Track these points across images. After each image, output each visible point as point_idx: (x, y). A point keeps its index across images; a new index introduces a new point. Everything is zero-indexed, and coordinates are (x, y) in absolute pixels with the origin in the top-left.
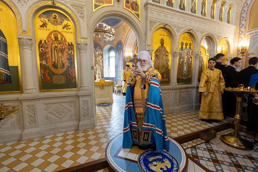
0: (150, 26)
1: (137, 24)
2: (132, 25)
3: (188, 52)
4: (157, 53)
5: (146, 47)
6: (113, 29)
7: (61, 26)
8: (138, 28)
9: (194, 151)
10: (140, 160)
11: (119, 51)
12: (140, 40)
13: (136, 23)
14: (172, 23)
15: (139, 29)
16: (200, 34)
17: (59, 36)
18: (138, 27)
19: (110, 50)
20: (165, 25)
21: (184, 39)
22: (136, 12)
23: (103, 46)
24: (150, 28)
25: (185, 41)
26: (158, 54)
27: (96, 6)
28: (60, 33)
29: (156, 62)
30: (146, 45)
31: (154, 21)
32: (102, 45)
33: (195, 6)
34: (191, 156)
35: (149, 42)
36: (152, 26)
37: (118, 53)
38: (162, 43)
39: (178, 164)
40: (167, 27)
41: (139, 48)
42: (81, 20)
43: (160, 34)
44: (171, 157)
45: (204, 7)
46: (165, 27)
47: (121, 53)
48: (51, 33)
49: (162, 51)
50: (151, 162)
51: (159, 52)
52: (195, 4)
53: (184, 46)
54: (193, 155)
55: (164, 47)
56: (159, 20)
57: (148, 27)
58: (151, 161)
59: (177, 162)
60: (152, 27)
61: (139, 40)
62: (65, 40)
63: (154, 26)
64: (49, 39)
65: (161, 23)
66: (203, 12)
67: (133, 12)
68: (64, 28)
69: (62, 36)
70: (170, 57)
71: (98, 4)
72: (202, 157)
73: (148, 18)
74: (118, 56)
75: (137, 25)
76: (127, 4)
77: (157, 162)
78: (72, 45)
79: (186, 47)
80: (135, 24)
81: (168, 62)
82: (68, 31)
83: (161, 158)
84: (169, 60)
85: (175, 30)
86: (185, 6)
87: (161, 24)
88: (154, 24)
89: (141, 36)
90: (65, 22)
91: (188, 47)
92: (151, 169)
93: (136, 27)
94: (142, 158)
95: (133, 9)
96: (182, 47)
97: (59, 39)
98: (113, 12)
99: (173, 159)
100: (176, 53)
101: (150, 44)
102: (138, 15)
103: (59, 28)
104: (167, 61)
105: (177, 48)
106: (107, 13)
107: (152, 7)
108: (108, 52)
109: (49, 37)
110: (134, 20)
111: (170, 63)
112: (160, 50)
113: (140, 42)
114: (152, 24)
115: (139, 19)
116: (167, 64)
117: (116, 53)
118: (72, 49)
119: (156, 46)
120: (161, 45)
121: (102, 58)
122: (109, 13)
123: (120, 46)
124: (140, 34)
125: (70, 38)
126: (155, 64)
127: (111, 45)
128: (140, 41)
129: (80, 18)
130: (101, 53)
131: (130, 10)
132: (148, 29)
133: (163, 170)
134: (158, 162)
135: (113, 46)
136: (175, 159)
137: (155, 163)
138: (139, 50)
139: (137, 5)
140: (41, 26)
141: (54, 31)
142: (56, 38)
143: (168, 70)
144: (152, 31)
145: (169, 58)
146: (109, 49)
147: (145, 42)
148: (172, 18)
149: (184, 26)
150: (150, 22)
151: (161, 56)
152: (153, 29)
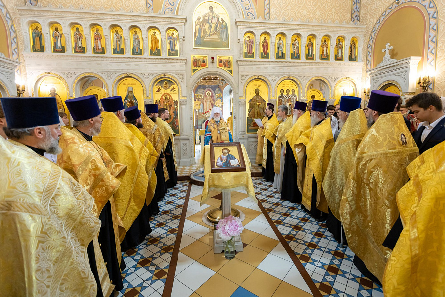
7: (170, 90)
14: (267, 73)
16: (304, 79)
17: (168, 97)
20: (258, 76)
21: (284, 86)
22: (229, 69)
23: (222, 87)
24: (242, 81)
25: (286, 87)
27: (194, 70)
28: (168, 94)
30: (239, 97)
31: (246, 75)
33: (298, 50)
36: (244, 79)
40: (260, 77)
42: (182, 84)
43: (254, 85)
45: (311, 48)
48: (163, 95)
49: (257, 100)
51: (254, 102)
52: (298, 48)
53: (285, 93)
55: (260, 96)
56: (251, 73)
57: (240, 80)
62: (172, 99)
63: (246, 79)
64: (162, 99)
66: (311, 54)
67: (226, 69)
68: (171, 90)
69: (170, 96)
71: (196, 68)
73: (239, 73)
76: (220, 64)
78: (176, 102)
79: (288, 94)
82: (174, 92)
85: (270, 79)
86: (284, 52)
87: (253, 76)
88: (246, 77)
90: (172, 86)
91: (290, 93)
95: (225, 67)
96: (282, 94)
97: (168, 99)
98: (208, 73)
101: (242, 95)
102: (231, 71)
103: (168, 91)
105: (274, 97)
106: (203, 74)
107: (242, 63)
109: (162, 98)
110: (227, 76)
112: (255, 99)
114: (244, 77)
115: (232, 74)
116: (264, 113)
118: (177, 105)
120: (256, 95)
122: (205, 73)
125: (175, 97)
129: (181, 83)
131: (223, 68)
132: (240, 83)
138: (233, 101)
139: (229, 62)
140: (157, 91)
141: (165, 93)
142: (166, 98)
146: (230, 89)
148: (266, 68)
149: (281, 73)
150: (242, 76)
152: (244, 81)
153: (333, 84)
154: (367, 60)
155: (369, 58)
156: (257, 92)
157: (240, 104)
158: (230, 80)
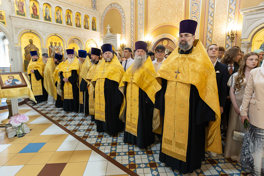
3: (58, 48)
4: (27, 49)
12: (9, 39)
14: (38, 29)
15: (7, 32)
16: (66, 37)
21: (52, 40)
22: (2, 21)
24: (16, 32)
25: (54, 41)
29: (26, 55)
30: (14, 44)
31: (19, 28)
33: (61, 17)
35: (16, 42)
36: (18, 30)
40: (32, 31)
43: (28, 36)
45: (69, 18)
51: (29, 49)
52: (60, 16)
53: (54, 45)
55: (34, 45)
56: (24, 27)
57: (14, 31)
63: (20, 31)
66: (69, 21)
73: (13, 25)
79: (56, 45)
80: (2, 29)
84: (40, 54)
85: (41, 34)
86: (51, 17)
87: (26, 30)
89: (9, 37)
91: (58, 45)
96: (51, 45)
105: (45, 46)
107: (15, 18)
112: (30, 47)
113: (9, 41)
115: (6, 26)
120: (30, 43)
124: (8, 35)
132: (14, 33)
138: (9, 47)
139: (2, 15)
147: (13, 41)
148: (37, 26)
149: (49, 31)
150: (16, 28)
152: (18, 33)
153: (85, 42)
154: (101, 31)
155: (102, 31)
156: (31, 42)
157: (16, 49)
158: (4, 30)
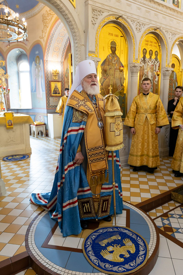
0: (93, 17)
1: (69, 12)
2: (61, 12)
3: (153, 65)
4: (105, 67)
5: (87, 56)
6: (24, 19)
8: (71, 19)
9: (165, 221)
10: (87, 246)
11: (36, 62)
12: (76, 41)
13: (67, 9)
14: (129, 15)
15: (74, 21)
16: (170, 36)
18: (73, 17)
19: (19, 58)
20: (118, 18)
21: (147, 44)
23: (5, 51)
24: (93, 21)
25: (149, 46)
26: (107, 67)
29: (103, 82)
30: (87, 52)
31: (100, 9)
32: (5, 49)
34: (162, 229)
35: (91, 47)
36: (96, 17)
37: (36, 65)
38: (112, 49)
39: (145, 245)
40: (120, 20)
41: (75, 57)
43: (109, 33)
44: (134, 235)
46: (118, 21)
47: (40, 64)
49: (114, 63)
50: (105, 248)
51: (109, 65)
53: (148, 56)
54: (165, 228)
55: (117, 56)
56: (109, 8)
58: (104, 245)
59: (144, 242)
60: (96, 20)
61: (74, 42)
63: (100, 18)
65: (111, 13)
70: (126, 74)
72: (178, 229)
74: (35, 70)
75: (70, 14)
77: (113, 246)
79: (151, 58)
80: (67, 12)
81: (123, 83)
83: (120, 238)
84: (124, 79)
85: (134, 27)
87: (111, 15)
88: (99, 13)
89: (77, 34)
91: (153, 57)
92: (105, 259)
93: (68, 18)
94: (89, 243)
96: (144, 57)
99: (137, 238)
100: (135, 66)
101: (94, 50)
104: (122, 79)
105: (137, 59)
108: (15, 63)
110: (64, 4)
111: (125, 84)
112: (110, 60)
113: (76, 45)
114: (96, 14)
115: (74, 3)
116: (122, 85)
117: (31, 64)
119: (104, 54)
120: (111, 52)
121: (5, 74)
123: (37, 52)
124: (76, 30)
126: (102, 85)
127: (21, 50)
128: (77, 43)
130: (3, 63)
132: (90, 23)
133: (124, 258)
134: (115, 247)
135: (25, 52)
136: (140, 238)
137: (110, 248)
138: (75, 61)
143: (123, 96)
144: (97, 26)
145: (125, 76)
146: (17, 56)
147: (85, 45)
148: (129, 5)
149: (147, 21)
150: (94, 10)
151: (112, 72)
152: (97, 23)
